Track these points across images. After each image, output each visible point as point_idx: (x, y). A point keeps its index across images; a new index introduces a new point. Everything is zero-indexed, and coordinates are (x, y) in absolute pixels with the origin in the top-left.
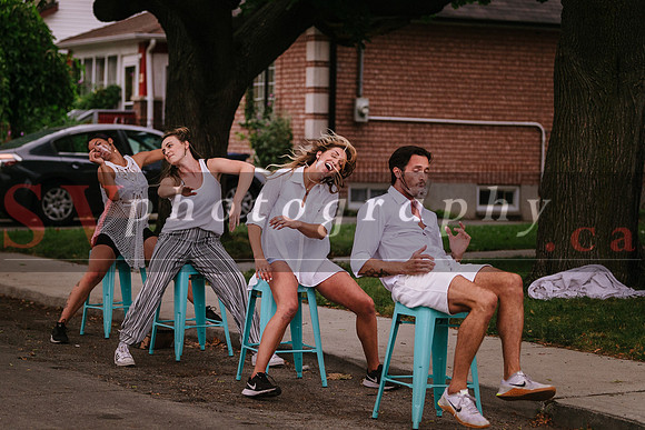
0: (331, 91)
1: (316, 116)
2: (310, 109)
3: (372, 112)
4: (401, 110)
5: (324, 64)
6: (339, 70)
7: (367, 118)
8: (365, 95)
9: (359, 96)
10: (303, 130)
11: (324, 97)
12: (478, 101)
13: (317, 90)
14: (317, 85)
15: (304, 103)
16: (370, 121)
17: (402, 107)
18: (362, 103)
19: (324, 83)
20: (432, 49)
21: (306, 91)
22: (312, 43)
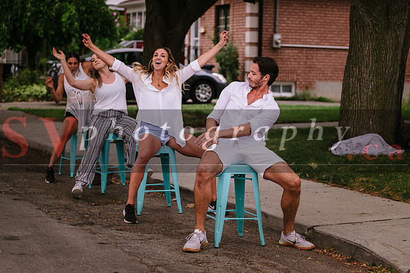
0: (260, 30)
1: (251, 44)
2: (248, 40)
3: (283, 42)
4: (299, 41)
5: (256, 15)
6: (264, 18)
7: (280, 45)
8: (279, 32)
9: (275, 33)
10: (244, 52)
11: (255, 34)
13: (252, 29)
14: (252, 27)
15: (244, 37)
16: (282, 47)
17: (300, 39)
18: (277, 37)
19: (256, 25)
21: (246, 30)
22: (248, 3)
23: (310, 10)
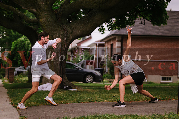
3: (132, 58)
5: (120, 47)
12: (160, 55)
22: (117, 43)
23: (145, 45)
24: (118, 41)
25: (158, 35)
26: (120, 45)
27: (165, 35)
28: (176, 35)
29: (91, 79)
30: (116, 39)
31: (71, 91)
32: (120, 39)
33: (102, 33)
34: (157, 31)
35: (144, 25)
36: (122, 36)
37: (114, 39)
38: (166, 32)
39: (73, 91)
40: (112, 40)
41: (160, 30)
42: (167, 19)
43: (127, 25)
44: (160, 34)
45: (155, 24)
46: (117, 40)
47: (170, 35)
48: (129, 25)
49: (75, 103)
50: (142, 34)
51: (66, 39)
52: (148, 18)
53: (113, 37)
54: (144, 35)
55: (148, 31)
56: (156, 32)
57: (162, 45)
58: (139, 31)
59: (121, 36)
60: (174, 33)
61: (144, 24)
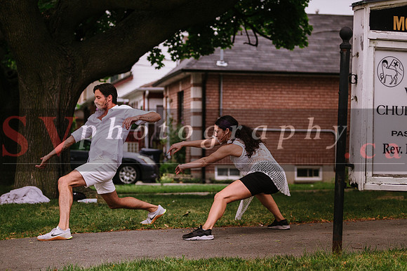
2: (192, 124)
5: (199, 99)
6: (207, 102)
14: (195, 111)
20: (265, 89)
22: (192, 89)
23: (257, 93)
24: (195, 85)
25: (288, 70)
26: (199, 95)
27: (305, 71)
28: (330, 72)
29: (132, 176)
30: (190, 81)
31: (84, 204)
32: (200, 80)
33: (158, 66)
34: (285, 60)
35: (254, 48)
36: (204, 73)
37: (185, 80)
38: (307, 63)
39: (90, 203)
40: (180, 83)
41: (291, 58)
42: (309, 34)
43: (217, 47)
44: (293, 68)
45: (282, 45)
46: (192, 82)
47: (315, 71)
48: (219, 48)
49: (93, 231)
50: (250, 68)
51: (72, 82)
52: (264, 31)
53: (183, 75)
54: (255, 70)
55: (266, 61)
56: (283, 64)
57: (297, 94)
58: (245, 62)
59: (201, 73)
60: (324, 66)
61: (256, 45)
